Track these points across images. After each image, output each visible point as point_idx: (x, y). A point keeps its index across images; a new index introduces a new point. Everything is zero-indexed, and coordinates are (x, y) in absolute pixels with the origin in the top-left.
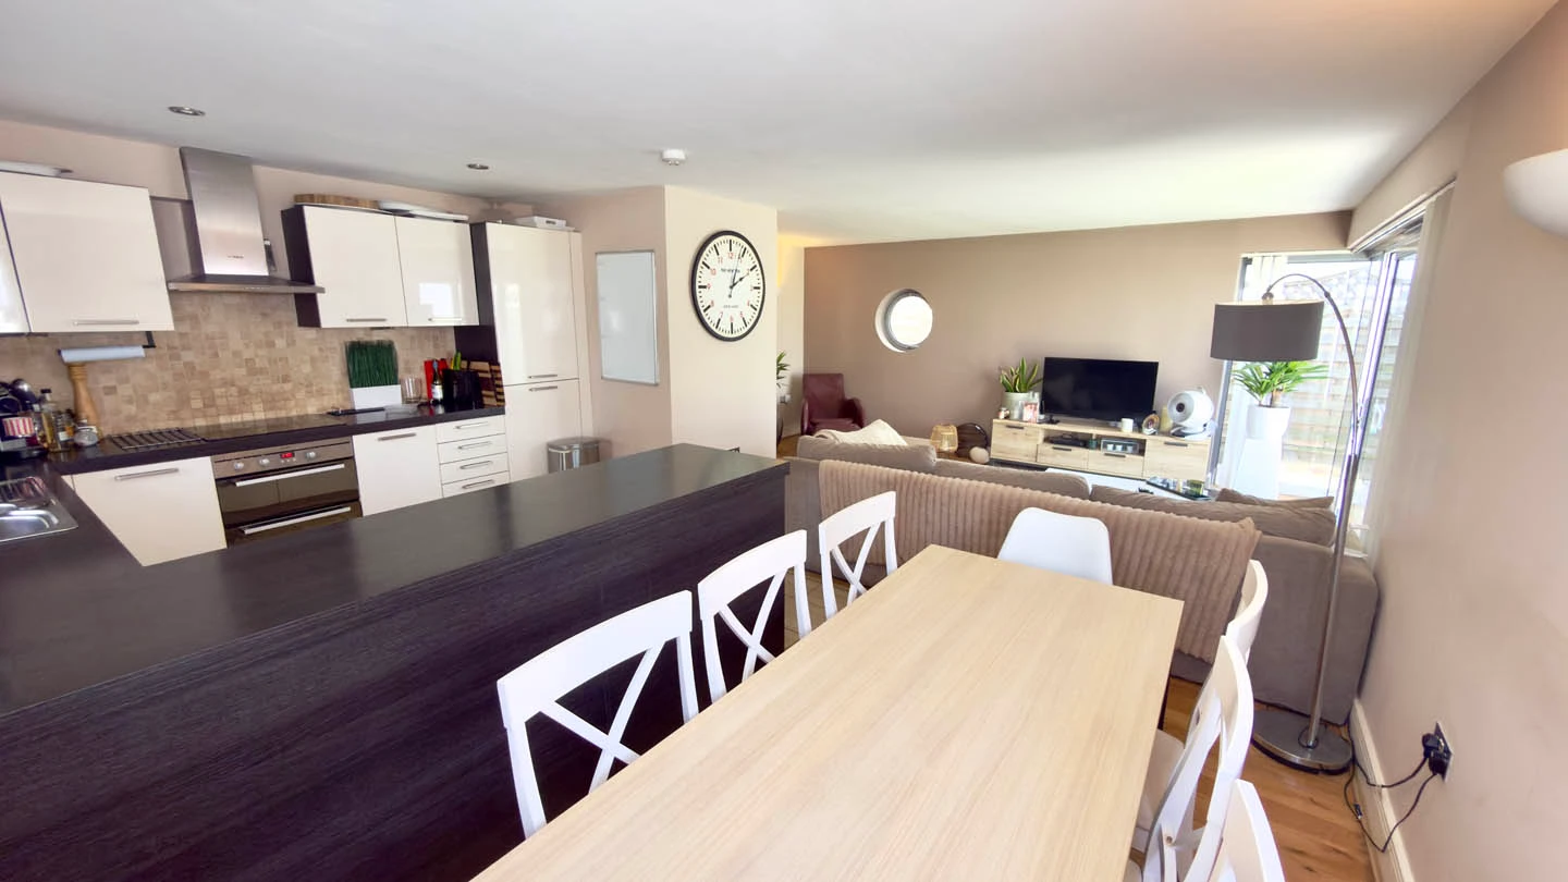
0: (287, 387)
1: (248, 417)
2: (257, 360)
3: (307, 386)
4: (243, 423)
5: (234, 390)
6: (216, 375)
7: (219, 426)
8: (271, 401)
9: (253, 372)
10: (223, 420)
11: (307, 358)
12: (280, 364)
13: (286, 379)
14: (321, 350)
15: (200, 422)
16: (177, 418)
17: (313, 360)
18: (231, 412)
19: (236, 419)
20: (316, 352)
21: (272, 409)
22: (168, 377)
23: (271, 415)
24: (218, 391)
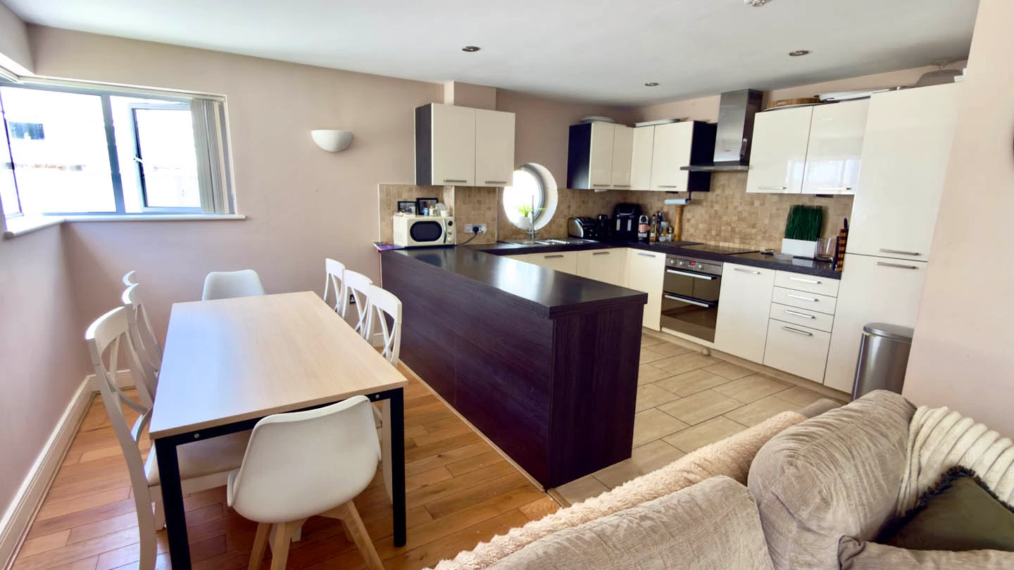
0: (754, 231)
1: (731, 245)
2: (744, 212)
3: (764, 233)
4: (729, 248)
5: (729, 228)
6: (725, 219)
7: (719, 246)
8: (744, 239)
9: (741, 219)
10: (721, 244)
11: (768, 214)
12: (753, 216)
13: (754, 226)
14: (778, 209)
15: (712, 243)
16: (705, 239)
17: (771, 216)
18: (725, 241)
19: (726, 245)
20: (774, 211)
21: (743, 243)
22: (707, 217)
23: (742, 247)
24: (723, 228)
